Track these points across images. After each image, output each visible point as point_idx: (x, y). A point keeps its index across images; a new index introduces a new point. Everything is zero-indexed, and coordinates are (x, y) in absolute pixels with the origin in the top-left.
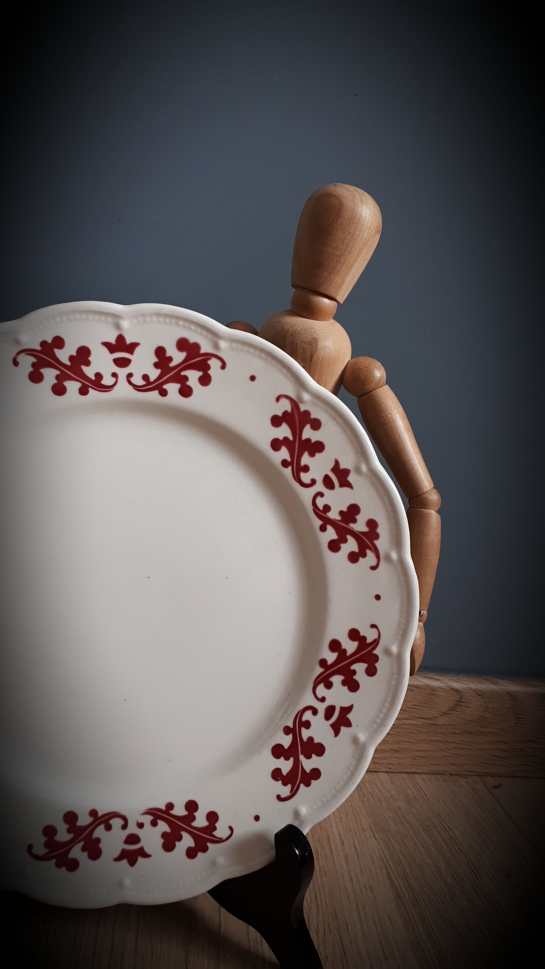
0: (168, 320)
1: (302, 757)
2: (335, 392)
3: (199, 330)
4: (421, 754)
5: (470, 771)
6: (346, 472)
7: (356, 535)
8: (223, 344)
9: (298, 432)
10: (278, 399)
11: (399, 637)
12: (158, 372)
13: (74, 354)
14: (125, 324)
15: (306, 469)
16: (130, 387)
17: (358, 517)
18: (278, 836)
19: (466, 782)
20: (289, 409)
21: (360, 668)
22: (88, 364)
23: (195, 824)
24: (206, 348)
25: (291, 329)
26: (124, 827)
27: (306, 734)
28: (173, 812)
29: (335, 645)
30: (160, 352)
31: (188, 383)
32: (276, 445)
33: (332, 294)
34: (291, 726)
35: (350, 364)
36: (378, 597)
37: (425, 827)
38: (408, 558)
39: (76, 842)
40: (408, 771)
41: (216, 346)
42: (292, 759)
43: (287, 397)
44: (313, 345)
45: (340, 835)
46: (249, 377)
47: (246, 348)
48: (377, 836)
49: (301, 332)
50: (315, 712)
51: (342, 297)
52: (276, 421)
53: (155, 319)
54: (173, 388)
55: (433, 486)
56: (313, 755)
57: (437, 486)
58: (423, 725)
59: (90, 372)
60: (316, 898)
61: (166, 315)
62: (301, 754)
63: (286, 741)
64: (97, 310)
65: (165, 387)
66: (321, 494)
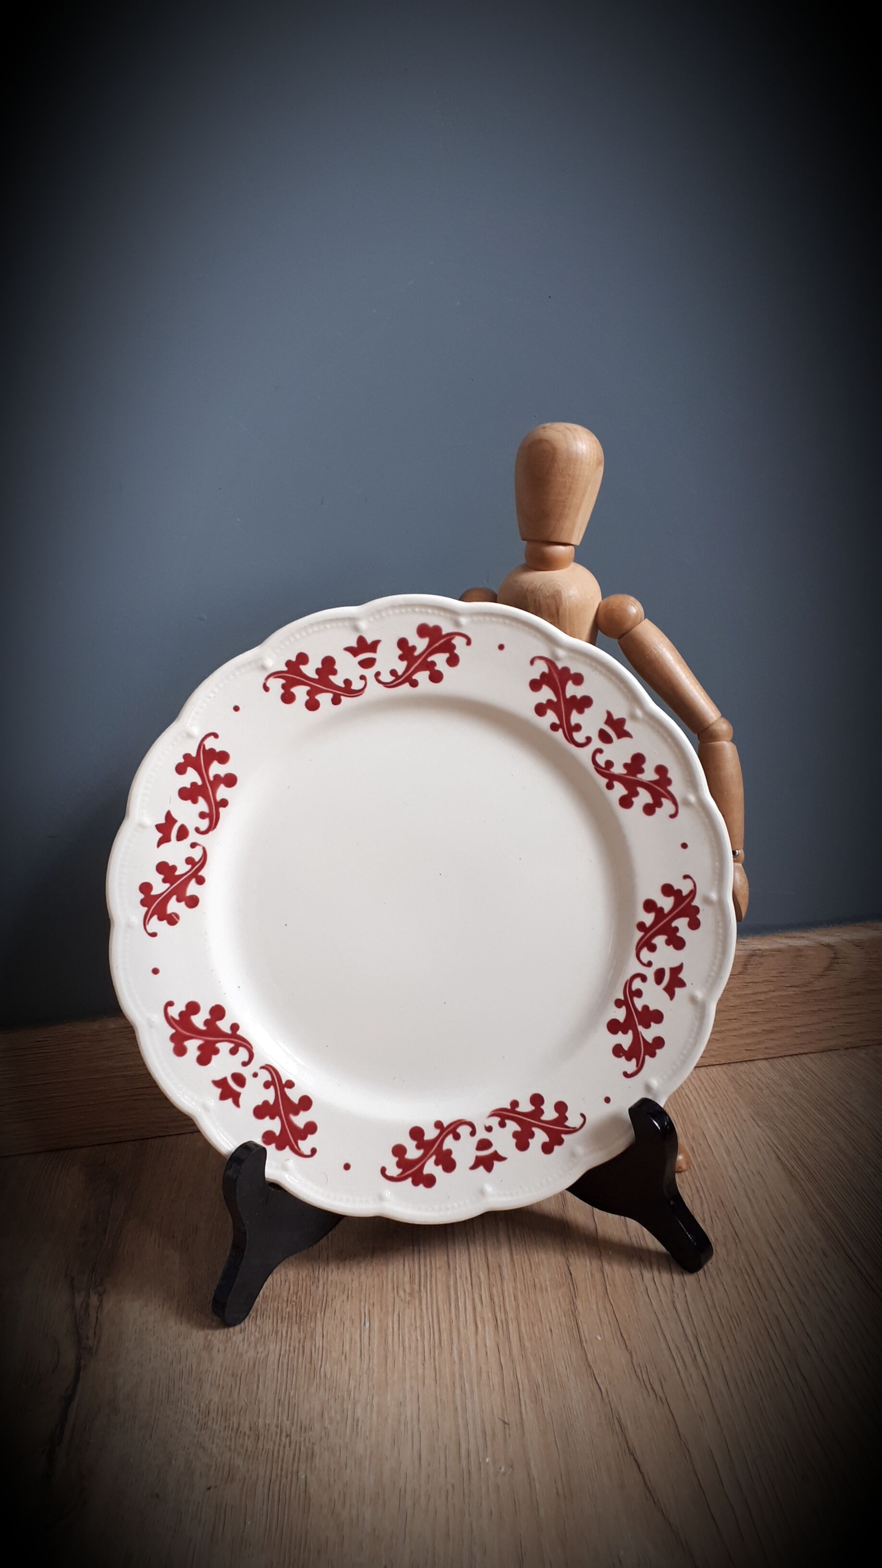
0: (403, 610)
1: (640, 1028)
2: (592, 640)
3: (436, 612)
4: (803, 1029)
5: (868, 1040)
6: (622, 722)
7: (646, 786)
8: (463, 620)
9: (560, 691)
10: (532, 662)
11: (716, 882)
12: (405, 663)
13: (320, 666)
14: (363, 625)
15: (578, 728)
16: (381, 685)
17: (644, 766)
18: (632, 1111)
19: (865, 1053)
20: (546, 670)
21: (681, 924)
22: (334, 672)
23: (543, 1118)
24: (447, 628)
25: (530, 587)
26: (473, 1133)
27: (639, 1003)
28: (519, 1109)
29: (650, 906)
30: (402, 643)
31: (437, 668)
32: (540, 710)
33: (564, 541)
34: (622, 998)
35: (601, 605)
36: (684, 846)
37: (818, 1107)
38: (706, 796)
39: (428, 1157)
40: (791, 1053)
41: (457, 624)
42: (630, 1032)
43: (541, 658)
44: (557, 597)
45: (717, 1129)
46: (497, 647)
47: (487, 618)
48: (761, 1124)
49: (541, 588)
50: (644, 978)
51: (577, 539)
52: (535, 685)
53: (390, 612)
54: (422, 677)
55: (720, 715)
56: (652, 1024)
57: (725, 713)
58: (796, 994)
59: (338, 680)
60: (698, 1191)
61: (401, 606)
62: (639, 1024)
63: (620, 1014)
64: (333, 618)
65: (414, 677)
66: (600, 751)
